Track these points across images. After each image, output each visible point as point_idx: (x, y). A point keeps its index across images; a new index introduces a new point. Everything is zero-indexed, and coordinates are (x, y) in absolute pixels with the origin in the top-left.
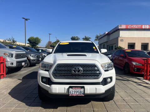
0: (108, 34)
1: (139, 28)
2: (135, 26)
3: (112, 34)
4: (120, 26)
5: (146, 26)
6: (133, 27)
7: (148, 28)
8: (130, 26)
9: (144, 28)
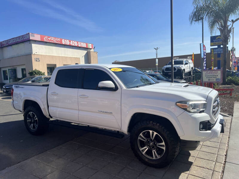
1: (58, 43)
4: (32, 36)
5: (66, 41)
6: (51, 40)
7: (68, 44)
8: (47, 38)
9: (64, 43)
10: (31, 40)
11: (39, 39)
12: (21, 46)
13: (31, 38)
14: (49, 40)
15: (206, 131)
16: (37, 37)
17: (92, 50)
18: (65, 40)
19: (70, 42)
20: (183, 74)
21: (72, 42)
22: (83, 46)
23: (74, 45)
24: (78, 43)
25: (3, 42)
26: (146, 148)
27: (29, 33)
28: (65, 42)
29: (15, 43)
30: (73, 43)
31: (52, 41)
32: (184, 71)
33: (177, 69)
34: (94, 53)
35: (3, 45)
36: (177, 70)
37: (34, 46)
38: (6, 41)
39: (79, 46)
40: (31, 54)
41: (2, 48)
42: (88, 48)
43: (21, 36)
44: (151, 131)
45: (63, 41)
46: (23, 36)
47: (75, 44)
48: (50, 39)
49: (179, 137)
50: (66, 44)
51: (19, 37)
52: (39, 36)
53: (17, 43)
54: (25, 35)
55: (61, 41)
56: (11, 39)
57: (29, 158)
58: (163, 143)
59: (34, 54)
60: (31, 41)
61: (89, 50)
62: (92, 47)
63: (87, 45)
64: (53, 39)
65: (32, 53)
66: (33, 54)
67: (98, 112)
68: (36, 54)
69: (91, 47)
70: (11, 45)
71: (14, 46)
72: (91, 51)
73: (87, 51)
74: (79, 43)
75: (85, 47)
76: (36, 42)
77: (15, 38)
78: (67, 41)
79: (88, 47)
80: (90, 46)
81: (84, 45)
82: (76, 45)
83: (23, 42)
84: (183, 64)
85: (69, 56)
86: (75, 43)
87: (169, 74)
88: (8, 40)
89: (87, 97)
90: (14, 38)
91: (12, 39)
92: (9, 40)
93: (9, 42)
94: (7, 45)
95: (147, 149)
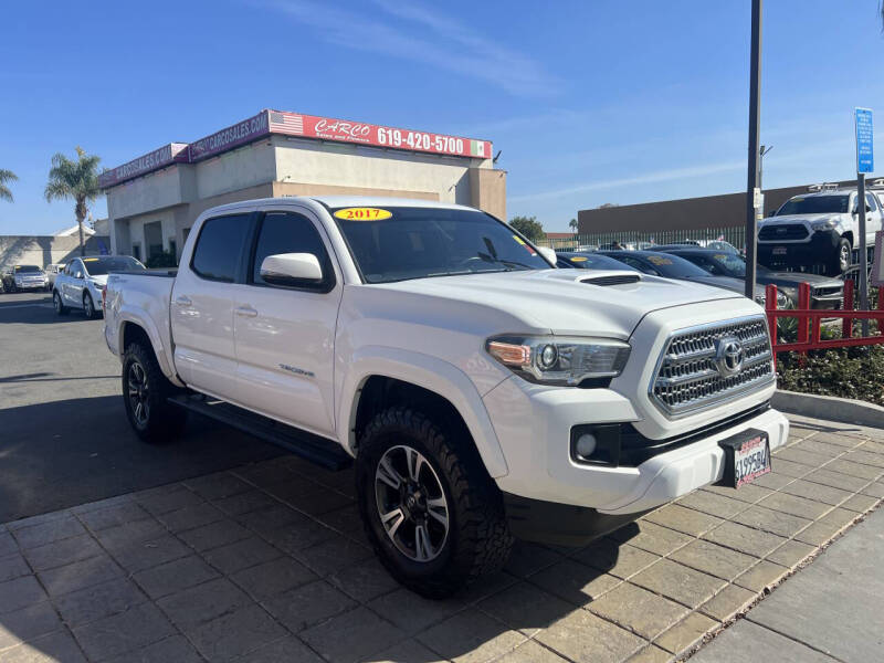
0: (189, 159)
1: (363, 140)
2: (346, 130)
3: (215, 162)
4: (276, 120)
5: (390, 132)
6: (337, 132)
7: (398, 144)
8: (326, 127)
9: (382, 142)
10: (272, 134)
11: (300, 132)
12: (245, 154)
13: (273, 127)
14: (330, 131)
15: (614, 466)
16: (292, 124)
17: (487, 164)
18: (386, 130)
19: (405, 135)
20: (843, 254)
21: (411, 134)
22: (452, 151)
23: (418, 147)
24: (433, 140)
25: (196, 143)
26: (399, 515)
27: (266, 111)
28: (387, 135)
29: (230, 146)
30: (416, 140)
31: (343, 134)
32: (845, 240)
33: (812, 232)
34: (493, 173)
35: (197, 154)
36: (812, 237)
37: (285, 157)
38: (203, 140)
39: (439, 149)
40: (272, 184)
41: (195, 163)
42: (471, 158)
43: (244, 122)
44: (409, 450)
45: (380, 135)
46: (249, 121)
47: (421, 144)
48: (334, 128)
49: (493, 480)
50: (391, 142)
51: (240, 124)
52: (299, 119)
53: (234, 147)
54: (255, 118)
55: (374, 134)
56: (216, 134)
57: (62, 508)
58: (442, 502)
59: (282, 182)
60: (274, 138)
61: (473, 165)
62: (487, 150)
63: (467, 146)
64: (344, 127)
65: (275, 178)
66: (279, 180)
67: (279, 367)
68: (287, 180)
69: (481, 154)
70: (218, 154)
71: (225, 158)
72: (480, 167)
73: (466, 169)
74: (437, 138)
75: (460, 152)
76: (289, 139)
77: (229, 129)
78: (395, 132)
79: (473, 154)
80: (478, 149)
81: (456, 147)
82: (427, 148)
83: (251, 141)
84: (846, 211)
85: (400, 189)
86: (422, 141)
87: (774, 253)
88: (209, 138)
89: (253, 313)
90: (224, 131)
91: (220, 133)
92: (213, 136)
93: (213, 142)
94: (207, 153)
95: (402, 518)
